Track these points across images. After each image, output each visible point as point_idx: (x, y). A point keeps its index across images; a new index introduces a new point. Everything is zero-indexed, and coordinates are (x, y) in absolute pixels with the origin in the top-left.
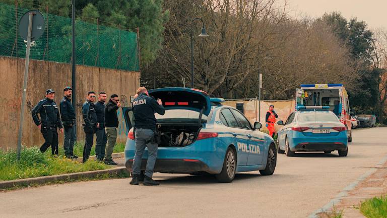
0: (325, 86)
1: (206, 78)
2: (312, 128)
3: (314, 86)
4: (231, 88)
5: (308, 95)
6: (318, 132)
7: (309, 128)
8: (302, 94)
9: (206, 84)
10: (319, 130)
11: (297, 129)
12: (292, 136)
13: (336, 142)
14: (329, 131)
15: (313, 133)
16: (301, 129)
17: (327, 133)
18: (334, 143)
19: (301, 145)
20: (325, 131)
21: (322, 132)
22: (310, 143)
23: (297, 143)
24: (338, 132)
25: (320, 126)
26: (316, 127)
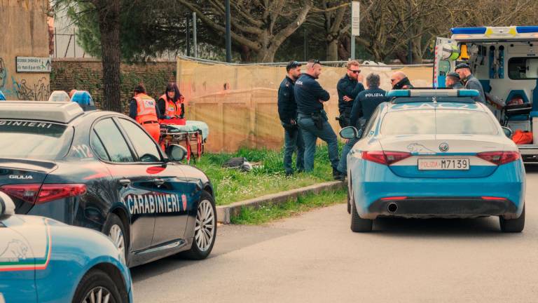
0: (510, 32)
1: (266, 13)
2: (417, 155)
3: (483, 31)
4: (335, 34)
5: (469, 53)
6: (436, 165)
7: (409, 155)
8: (452, 52)
9: (266, 26)
10: (439, 161)
11: (374, 158)
12: (363, 175)
13: (487, 195)
14: (466, 164)
15: (420, 168)
16: (386, 156)
17: (462, 168)
18: (480, 197)
19: (386, 203)
20: (456, 162)
21: (447, 166)
22: (412, 198)
23: (376, 197)
24: (492, 166)
25: (441, 149)
26: (429, 152)
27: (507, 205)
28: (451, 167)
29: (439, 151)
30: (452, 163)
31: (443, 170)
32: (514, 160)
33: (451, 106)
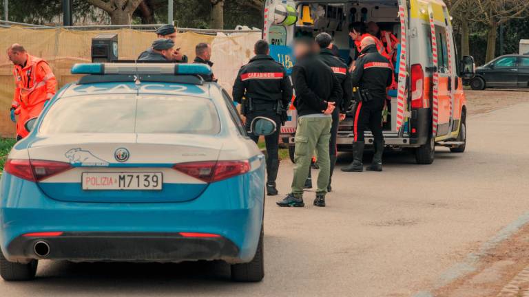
2: (79, 166)
5: (313, 17)
6: (110, 182)
7: (66, 167)
8: (286, 15)
10: (115, 177)
14: (157, 182)
15: (84, 187)
16: (33, 167)
17: (150, 188)
18: (177, 234)
19: (32, 240)
20: (142, 178)
21: (127, 185)
22: (70, 234)
23: (17, 233)
24: (199, 185)
25: (117, 157)
26: (99, 162)
27: (222, 245)
28: (134, 186)
29: (114, 161)
30: (135, 179)
31: (122, 190)
32: (238, 173)
33: (159, 89)
